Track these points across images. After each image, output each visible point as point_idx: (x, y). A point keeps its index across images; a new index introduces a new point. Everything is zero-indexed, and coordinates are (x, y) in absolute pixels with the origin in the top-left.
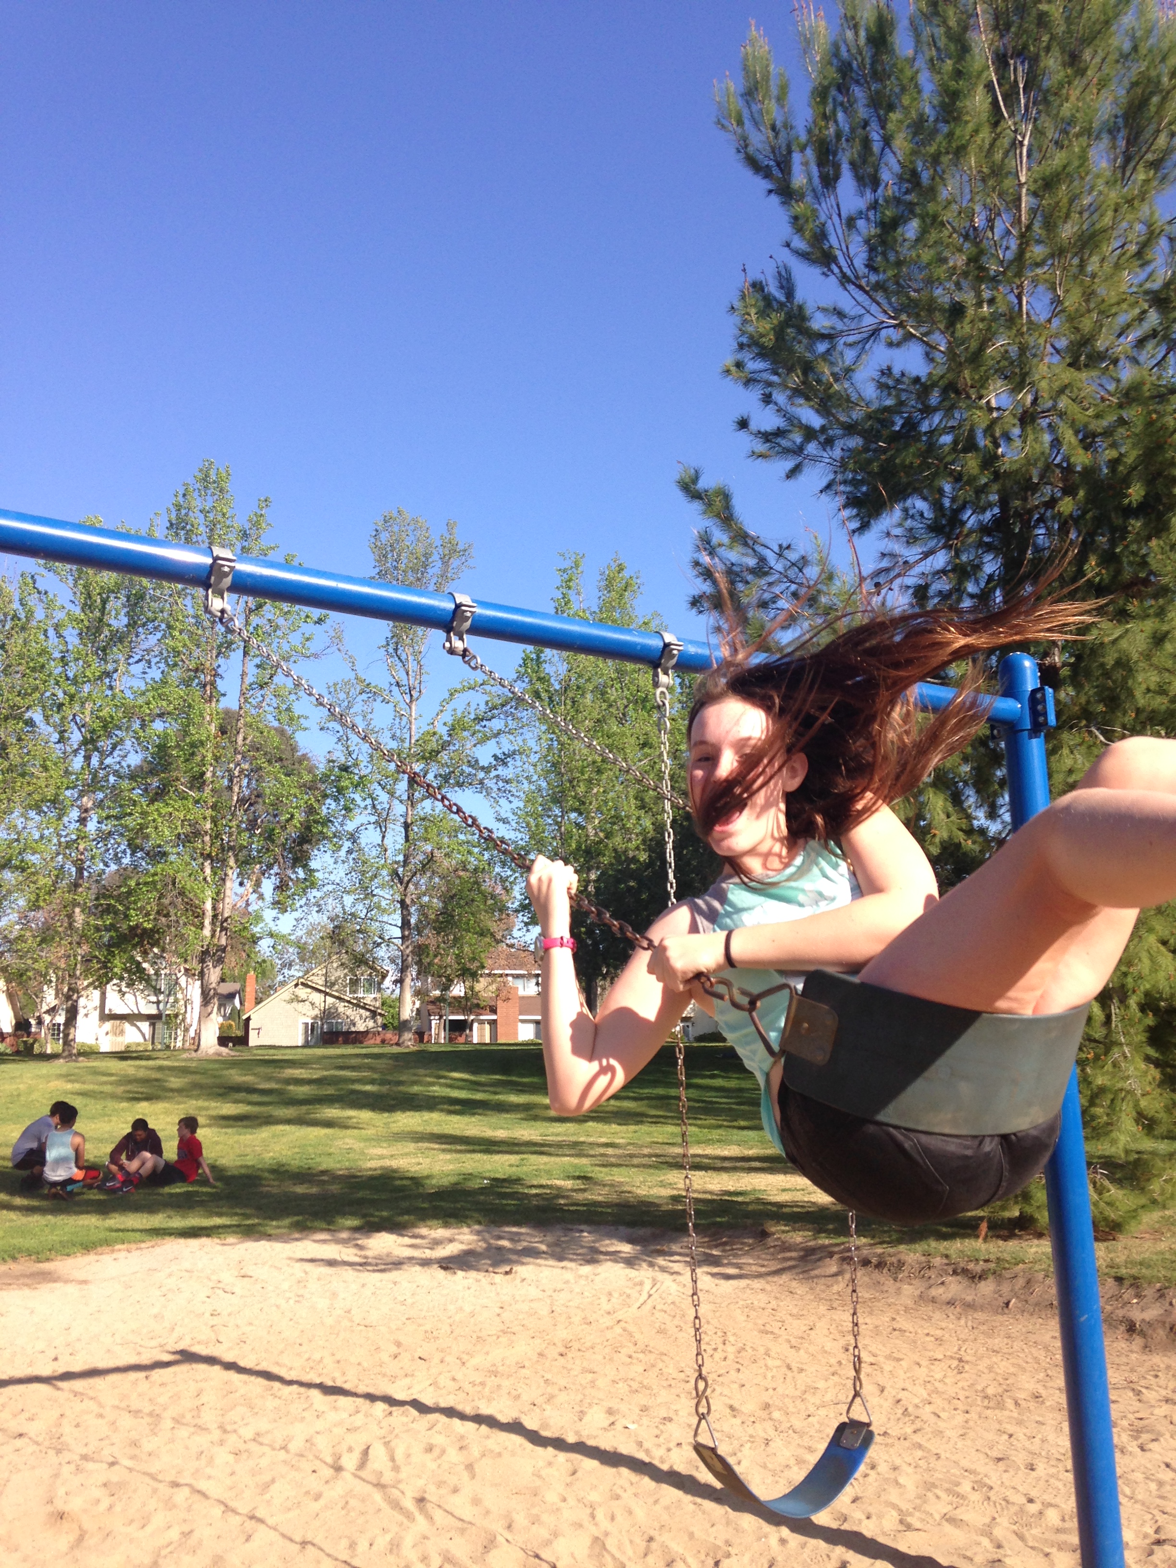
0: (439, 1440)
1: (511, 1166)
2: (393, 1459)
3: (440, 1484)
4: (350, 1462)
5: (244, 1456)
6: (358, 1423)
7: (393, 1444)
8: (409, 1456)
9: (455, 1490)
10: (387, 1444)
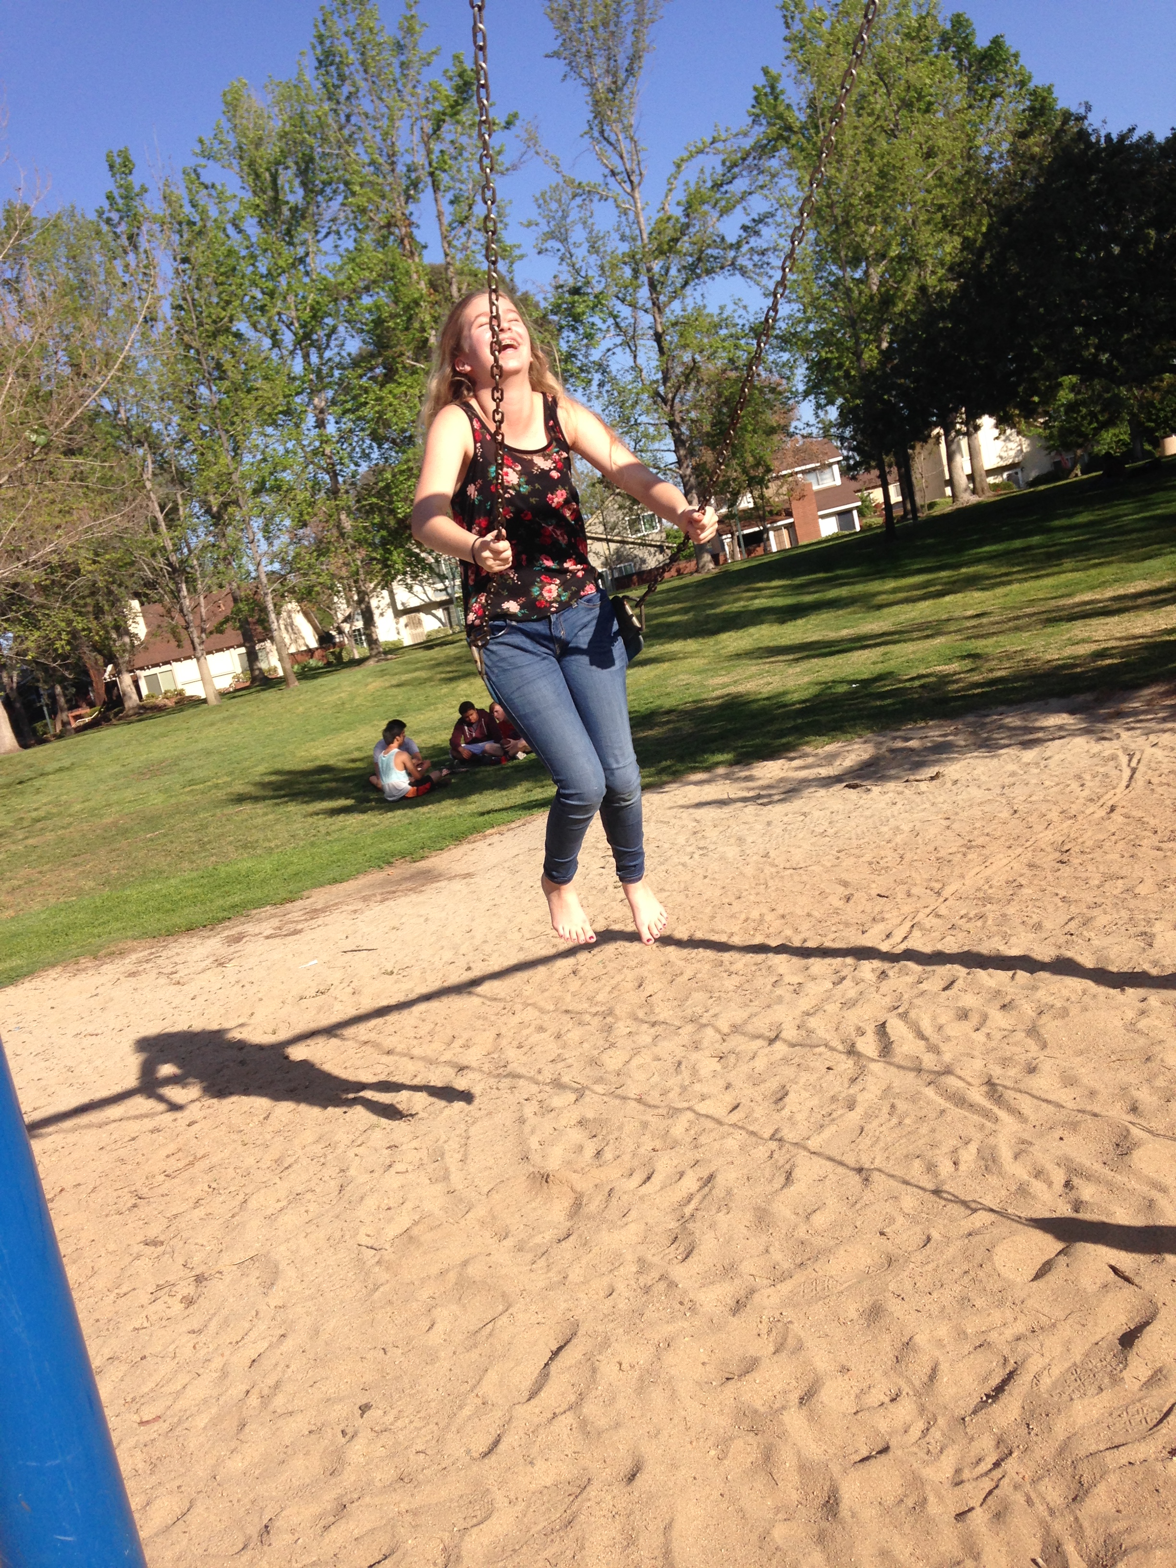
0: (969, 1000)
1: (874, 663)
2: (921, 1036)
3: (1005, 1062)
4: (868, 1046)
5: (732, 1059)
6: (852, 993)
7: (913, 1014)
8: (940, 1028)
9: (1032, 1070)
10: (904, 1016)
